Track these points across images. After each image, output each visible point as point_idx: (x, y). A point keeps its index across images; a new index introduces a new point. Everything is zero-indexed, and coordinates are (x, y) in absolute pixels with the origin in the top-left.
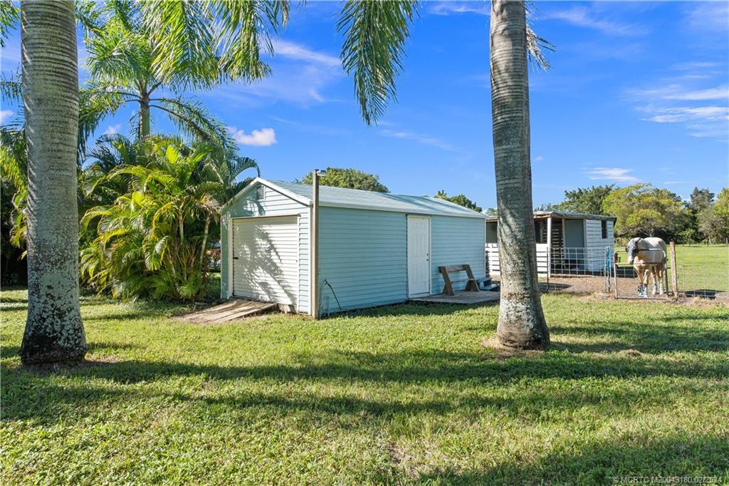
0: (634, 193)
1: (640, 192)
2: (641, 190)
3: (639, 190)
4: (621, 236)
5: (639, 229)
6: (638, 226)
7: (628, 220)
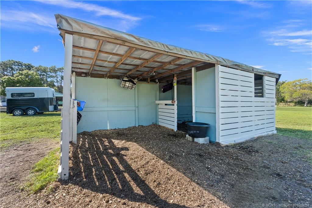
0: (298, 83)
1: (301, 83)
2: (301, 81)
3: (300, 82)
4: (289, 102)
5: (299, 99)
6: (299, 98)
7: (294, 95)
